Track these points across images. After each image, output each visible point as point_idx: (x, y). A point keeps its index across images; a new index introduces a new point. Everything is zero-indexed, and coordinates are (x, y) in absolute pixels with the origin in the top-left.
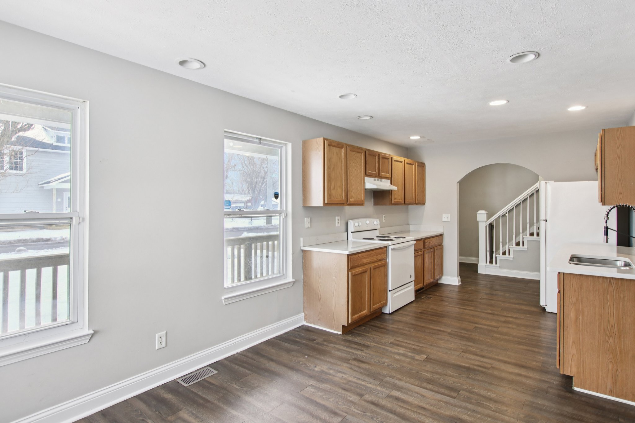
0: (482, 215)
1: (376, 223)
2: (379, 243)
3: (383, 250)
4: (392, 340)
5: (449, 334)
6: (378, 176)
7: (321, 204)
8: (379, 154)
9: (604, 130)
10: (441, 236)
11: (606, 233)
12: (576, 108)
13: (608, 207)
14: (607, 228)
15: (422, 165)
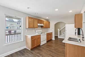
0: (58, 29)
1: (41, 31)
2: (40, 34)
3: (40, 35)
4: (38, 52)
5: (49, 50)
6: (41, 23)
7: (28, 28)
8: (41, 20)
9: (75, 15)
10: (52, 33)
11: (75, 34)
12: (71, 11)
13: (76, 28)
14: (76, 33)
15: (49, 22)
